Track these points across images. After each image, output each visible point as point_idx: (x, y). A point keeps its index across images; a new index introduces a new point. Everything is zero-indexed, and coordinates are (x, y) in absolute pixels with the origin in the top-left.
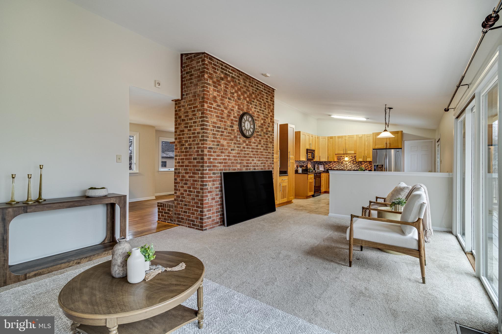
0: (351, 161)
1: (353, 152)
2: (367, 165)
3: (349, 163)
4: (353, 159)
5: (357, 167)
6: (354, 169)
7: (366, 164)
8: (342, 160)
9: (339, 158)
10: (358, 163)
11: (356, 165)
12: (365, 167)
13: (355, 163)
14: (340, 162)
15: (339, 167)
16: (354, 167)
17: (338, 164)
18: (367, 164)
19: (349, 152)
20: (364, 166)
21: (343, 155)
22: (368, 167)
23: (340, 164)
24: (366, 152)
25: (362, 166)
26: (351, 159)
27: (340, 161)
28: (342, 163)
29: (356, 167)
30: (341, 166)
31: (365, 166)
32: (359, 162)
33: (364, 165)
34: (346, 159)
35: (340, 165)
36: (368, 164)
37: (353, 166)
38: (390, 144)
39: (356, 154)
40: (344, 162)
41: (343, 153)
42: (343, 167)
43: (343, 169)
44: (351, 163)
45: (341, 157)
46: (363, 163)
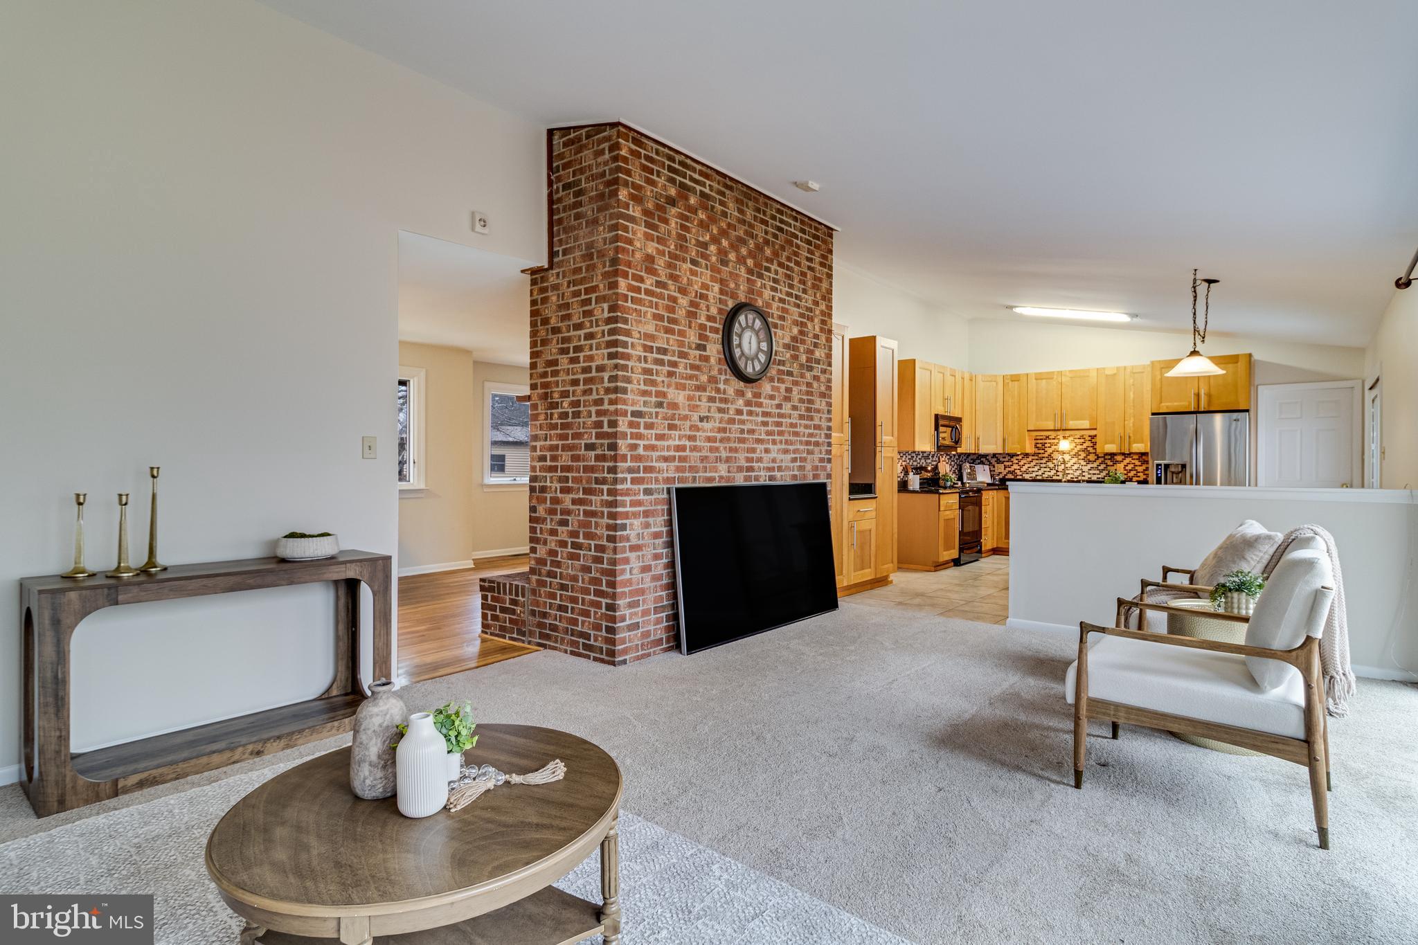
0: (1080, 453)
1: (1086, 424)
2: (1132, 466)
3: (1075, 460)
4: (1085, 445)
5: (1098, 472)
6: (1090, 476)
7: (1128, 460)
8: (1050, 451)
9: (1041, 441)
10: (1103, 459)
11: (1095, 465)
12: (1125, 472)
13: (1092, 457)
14: (1044, 455)
15: (1040, 473)
16: (1091, 472)
17: (1037, 461)
18: (1133, 461)
19: (1072, 424)
20: (1123, 469)
21: (1052, 434)
22: (1135, 472)
23: (1042, 461)
24: (1130, 423)
25: (1115, 467)
26: (1081, 447)
27: (1043, 451)
28: (1050, 458)
29: (1094, 472)
30: (1045, 469)
31: (1127, 468)
32: (1107, 454)
33: (1122, 465)
34: (1065, 445)
35: (1044, 465)
36: (1137, 463)
37: (1085, 469)
38: (1209, 396)
39: (1096, 429)
40: (1055, 455)
41: (1052, 428)
42: (1053, 472)
43: (1055, 478)
44: (1080, 457)
45: (1048, 441)
46: (1119, 458)
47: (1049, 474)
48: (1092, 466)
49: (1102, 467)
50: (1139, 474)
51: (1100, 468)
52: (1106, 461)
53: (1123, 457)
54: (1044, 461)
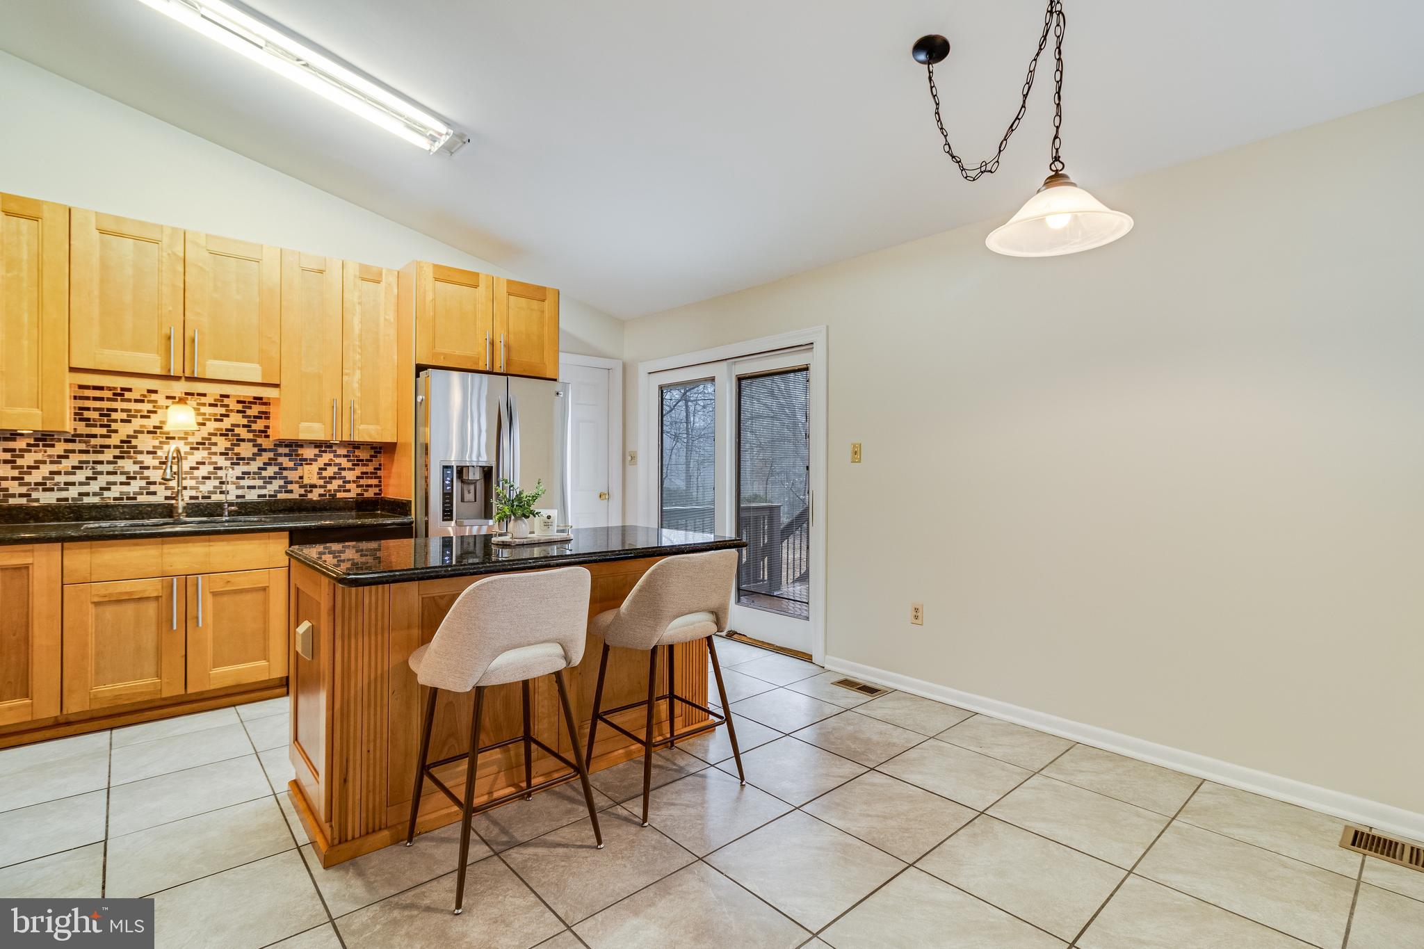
0: (214, 439)
1: (253, 372)
2: (336, 469)
3: (200, 455)
4: (227, 423)
5: (260, 483)
6: (240, 492)
7: (326, 457)
8: (125, 430)
9: (98, 404)
10: (271, 455)
11: (253, 467)
12: (321, 482)
13: (246, 450)
14: (107, 442)
15: (94, 487)
16: (242, 483)
18: (338, 460)
19: (215, 367)
20: (316, 476)
21: (140, 386)
22: (340, 482)
23: (100, 457)
24: (354, 380)
25: (299, 472)
26: (218, 425)
27: (104, 431)
28: (127, 448)
29: (252, 483)
30: (112, 478)
31: (325, 474)
32: (281, 443)
33: (315, 467)
34: (180, 418)
35: (110, 468)
36: (344, 462)
37: (350, 475)
39: (277, 386)
40: (145, 442)
41: (158, 371)
42: (135, 486)
43: (142, 499)
44: (214, 449)
45: (118, 405)
46: (309, 453)
47: (125, 489)
48: (245, 468)
49: (271, 471)
50: (348, 486)
51: (264, 473)
52: (280, 459)
53: (316, 451)
54: (108, 455)
